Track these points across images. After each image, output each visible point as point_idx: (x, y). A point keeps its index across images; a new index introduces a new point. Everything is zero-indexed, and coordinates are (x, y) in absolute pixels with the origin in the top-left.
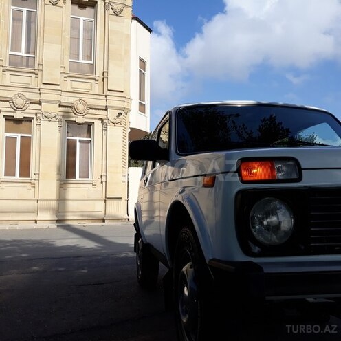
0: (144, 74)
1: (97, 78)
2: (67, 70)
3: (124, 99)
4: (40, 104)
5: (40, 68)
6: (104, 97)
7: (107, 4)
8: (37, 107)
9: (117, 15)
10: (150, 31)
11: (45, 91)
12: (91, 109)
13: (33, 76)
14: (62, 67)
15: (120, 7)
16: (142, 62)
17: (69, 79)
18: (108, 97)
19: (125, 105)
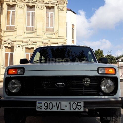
0: (74, 29)
1: (55, 33)
2: (45, 31)
3: (64, 39)
4: (36, 43)
5: (36, 30)
6: (57, 39)
7: (58, 7)
8: (35, 44)
9: (61, 10)
10: (76, 14)
11: (38, 38)
12: (53, 43)
13: (34, 33)
14: (43, 30)
15: (62, 7)
16: (73, 25)
17: (45, 34)
18: (58, 39)
19: (64, 41)
